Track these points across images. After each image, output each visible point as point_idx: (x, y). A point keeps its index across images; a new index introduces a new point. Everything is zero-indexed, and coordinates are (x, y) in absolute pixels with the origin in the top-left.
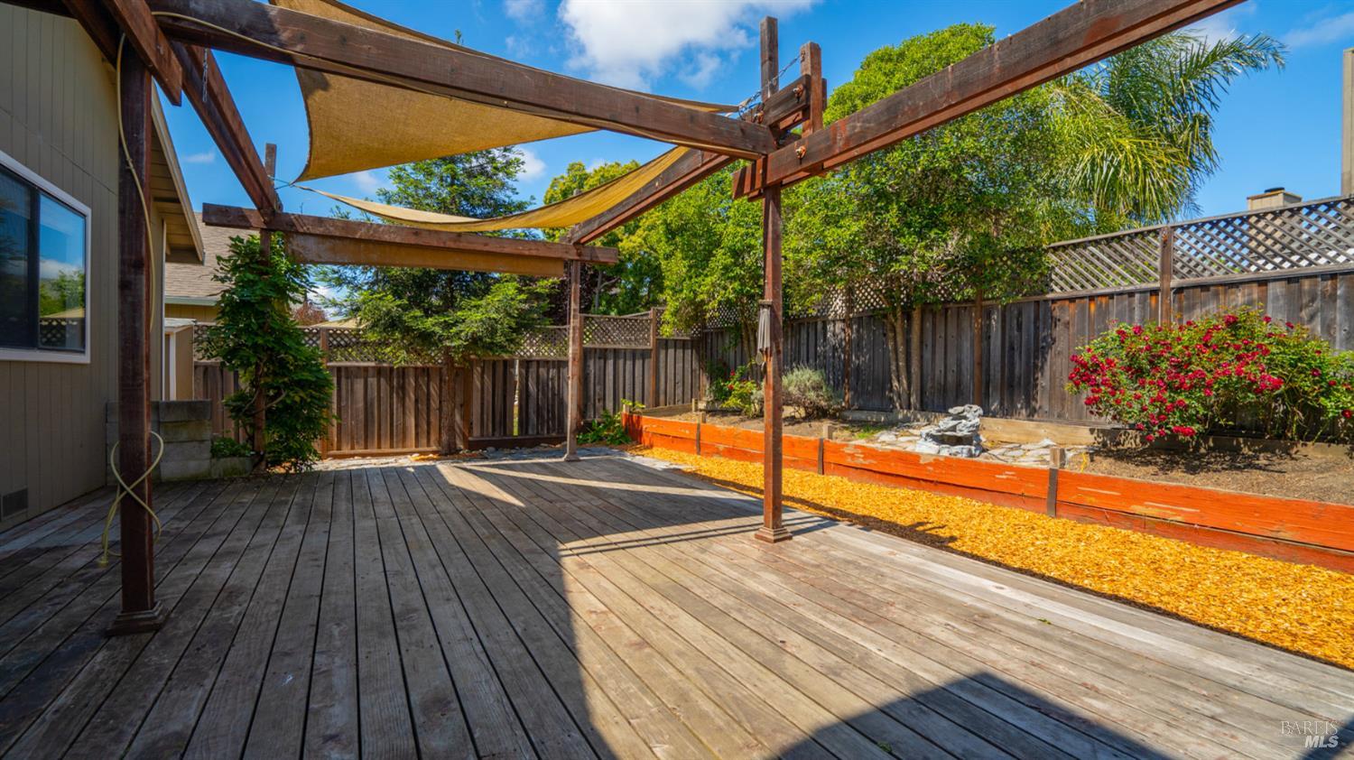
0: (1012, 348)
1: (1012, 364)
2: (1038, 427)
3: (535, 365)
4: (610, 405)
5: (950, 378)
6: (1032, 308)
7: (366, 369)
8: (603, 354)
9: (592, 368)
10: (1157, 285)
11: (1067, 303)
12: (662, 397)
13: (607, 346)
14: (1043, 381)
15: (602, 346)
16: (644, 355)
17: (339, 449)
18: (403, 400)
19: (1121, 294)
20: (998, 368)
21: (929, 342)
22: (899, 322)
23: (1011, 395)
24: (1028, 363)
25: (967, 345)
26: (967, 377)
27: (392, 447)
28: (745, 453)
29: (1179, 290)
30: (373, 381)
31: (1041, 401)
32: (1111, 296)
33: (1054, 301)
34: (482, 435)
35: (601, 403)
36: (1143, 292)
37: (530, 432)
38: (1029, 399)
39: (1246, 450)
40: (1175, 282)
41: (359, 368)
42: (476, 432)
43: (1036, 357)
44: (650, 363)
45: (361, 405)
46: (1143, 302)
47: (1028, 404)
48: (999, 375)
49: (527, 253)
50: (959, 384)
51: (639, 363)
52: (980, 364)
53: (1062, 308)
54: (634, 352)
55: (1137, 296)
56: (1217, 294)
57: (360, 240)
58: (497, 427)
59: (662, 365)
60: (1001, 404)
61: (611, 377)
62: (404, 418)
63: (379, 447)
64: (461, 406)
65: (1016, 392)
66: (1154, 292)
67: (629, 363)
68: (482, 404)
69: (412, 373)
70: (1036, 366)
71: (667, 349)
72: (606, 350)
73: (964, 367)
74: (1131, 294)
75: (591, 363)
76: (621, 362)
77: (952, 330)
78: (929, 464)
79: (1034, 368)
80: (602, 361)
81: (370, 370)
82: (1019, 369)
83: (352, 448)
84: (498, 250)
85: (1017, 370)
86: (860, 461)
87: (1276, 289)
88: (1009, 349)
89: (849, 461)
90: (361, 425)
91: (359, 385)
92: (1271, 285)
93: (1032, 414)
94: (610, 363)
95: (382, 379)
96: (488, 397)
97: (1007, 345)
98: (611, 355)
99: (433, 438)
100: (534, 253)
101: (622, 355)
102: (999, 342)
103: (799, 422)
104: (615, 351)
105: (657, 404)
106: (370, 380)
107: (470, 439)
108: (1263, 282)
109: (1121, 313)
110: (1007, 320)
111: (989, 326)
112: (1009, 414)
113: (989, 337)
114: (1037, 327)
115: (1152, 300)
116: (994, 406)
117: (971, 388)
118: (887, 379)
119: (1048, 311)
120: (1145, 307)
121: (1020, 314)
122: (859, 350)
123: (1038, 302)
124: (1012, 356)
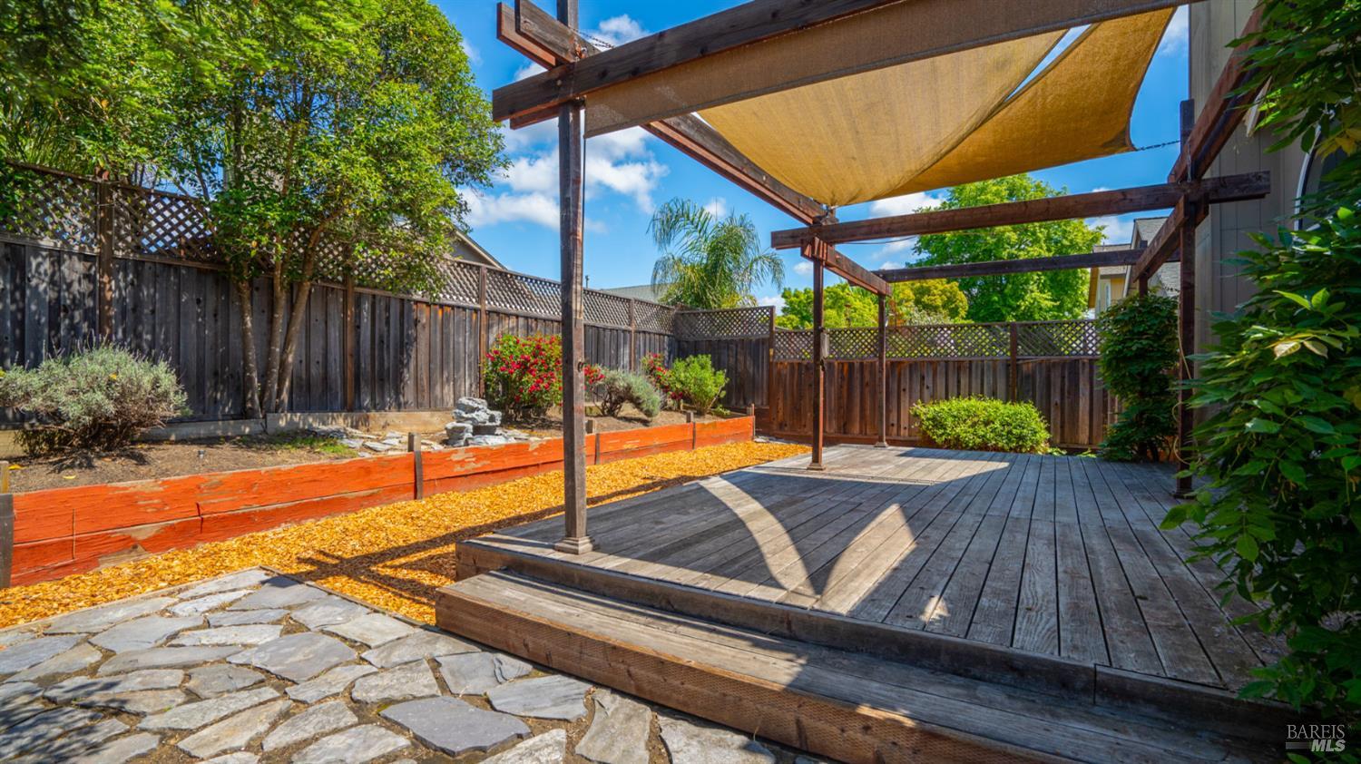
0: (382, 342)
1: (382, 359)
5: (314, 371)
6: (398, 305)
10: (477, 307)
11: (424, 306)
14: (408, 376)
19: (459, 307)
20: (369, 360)
23: (382, 387)
24: (395, 357)
25: (334, 334)
26: (335, 370)
29: (489, 312)
31: (409, 395)
32: (453, 307)
33: (417, 302)
36: (471, 309)
38: (399, 391)
40: (488, 306)
43: (402, 354)
46: (471, 317)
47: (397, 399)
48: (369, 369)
50: (325, 378)
52: (352, 355)
53: (421, 312)
55: (467, 311)
60: (373, 399)
65: (387, 386)
66: (476, 310)
70: (402, 362)
73: (331, 358)
74: (464, 309)
79: (400, 365)
82: (389, 362)
85: (386, 363)
88: (379, 343)
93: (399, 407)
97: (377, 337)
102: (369, 333)
109: (459, 322)
110: (378, 312)
111: (358, 316)
112: (383, 408)
113: (359, 327)
114: (402, 325)
115: (474, 315)
116: (367, 402)
117: (339, 382)
118: (208, 372)
119: (411, 310)
120: (471, 320)
121: (388, 309)
122: (138, 321)
123: (402, 300)
124: (381, 350)
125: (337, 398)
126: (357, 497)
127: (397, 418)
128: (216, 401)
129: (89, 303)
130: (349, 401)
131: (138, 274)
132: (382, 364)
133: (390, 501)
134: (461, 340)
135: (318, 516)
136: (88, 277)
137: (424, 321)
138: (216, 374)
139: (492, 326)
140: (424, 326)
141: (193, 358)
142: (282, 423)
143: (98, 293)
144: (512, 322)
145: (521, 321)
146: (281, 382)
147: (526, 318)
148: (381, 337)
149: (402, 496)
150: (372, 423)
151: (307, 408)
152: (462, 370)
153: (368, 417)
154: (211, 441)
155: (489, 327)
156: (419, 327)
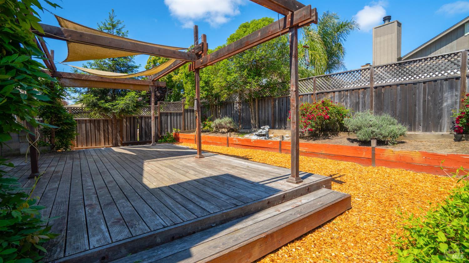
0: (281, 110)
1: (281, 115)
2: (286, 131)
3: (144, 118)
4: (169, 130)
5: (266, 119)
6: (285, 98)
7: (86, 120)
8: (167, 114)
9: (163, 119)
10: (313, 92)
12: (186, 128)
13: (168, 112)
15: (166, 112)
16: (180, 114)
17: (77, 147)
18: (99, 130)
19: (305, 95)
20: (278, 116)
21: (261, 109)
22: (252, 103)
23: (281, 123)
25: (270, 109)
26: (270, 119)
27: (96, 145)
28: (208, 142)
29: (317, 94)
30: (88, 124)
31: (288, 125)
32: (303, 95)
33: (290, 97)
34: (127, 141)
35: (166, 130)
37: (143, 140)
38: (285, 124)
39: (329, 135)
40: (317, 92)
41: (83, 120)
42: (125, 140)
43: (286, 113)
44: (182, 117)
45: (84, 132)
46: (310, 97)
47: (284, 126)
48: (278, 118)
49: (137, 84)
50: (268, 120)
51: (178, 117)
52: (273, 115)
54: (177, 113)
55: (309, 95)
56: (325, 95)
57: (83, 80)
58: (132, 138)
59: (186, 117)
60: (279, 126)
61: (170, 122)
62: (100, 136)
63: (91, 146)
64: (120, 132)
66: (312, 94)
67: (175, 117)
68: (127, 131)
69: (102, 121)
70: (287, 116)
71: (187, 112)
72: (168, 113)
74: (307, 95)
75: (163, 117)
76: (173, 117)
77: (266, 105)
78: (253, 142)
79: (286, 116)
80: (166, 117)
81: (87, 121)
82: (283, 115)
83: (82, 146)
84: (128, 83)
86: (237, 142)
87: (337, 94)
88: (280, 110)
89: (235, 143)
90: (85, 139)
91: (83, 126)
92: (336, 93)
93: (285, 128)
94: (169, 117)
95: (91, 124)
96: (129, 129)
98: (169, 115)
99: (110, 143)
100: (139, 83)
101: (173, 114)
102: (278, 108)
103: (225, 133)
104: (170, 113)
105: (185, 130)
106: (87, 124)
107: (123, 142)
108: (334, 92)
110: (280, 102)
111: (275, 104)
112: (281, 129)
113: (275, 107)
114: (286, 104)
115: (312, 96)
116: (277, 127)
121: (282, 101)
122: (243, 112)
123: (287, 97)
124: (281, 112)
130: (273, 126)
132: (281, 117)
143: (239, 108)
148: (281, 109)
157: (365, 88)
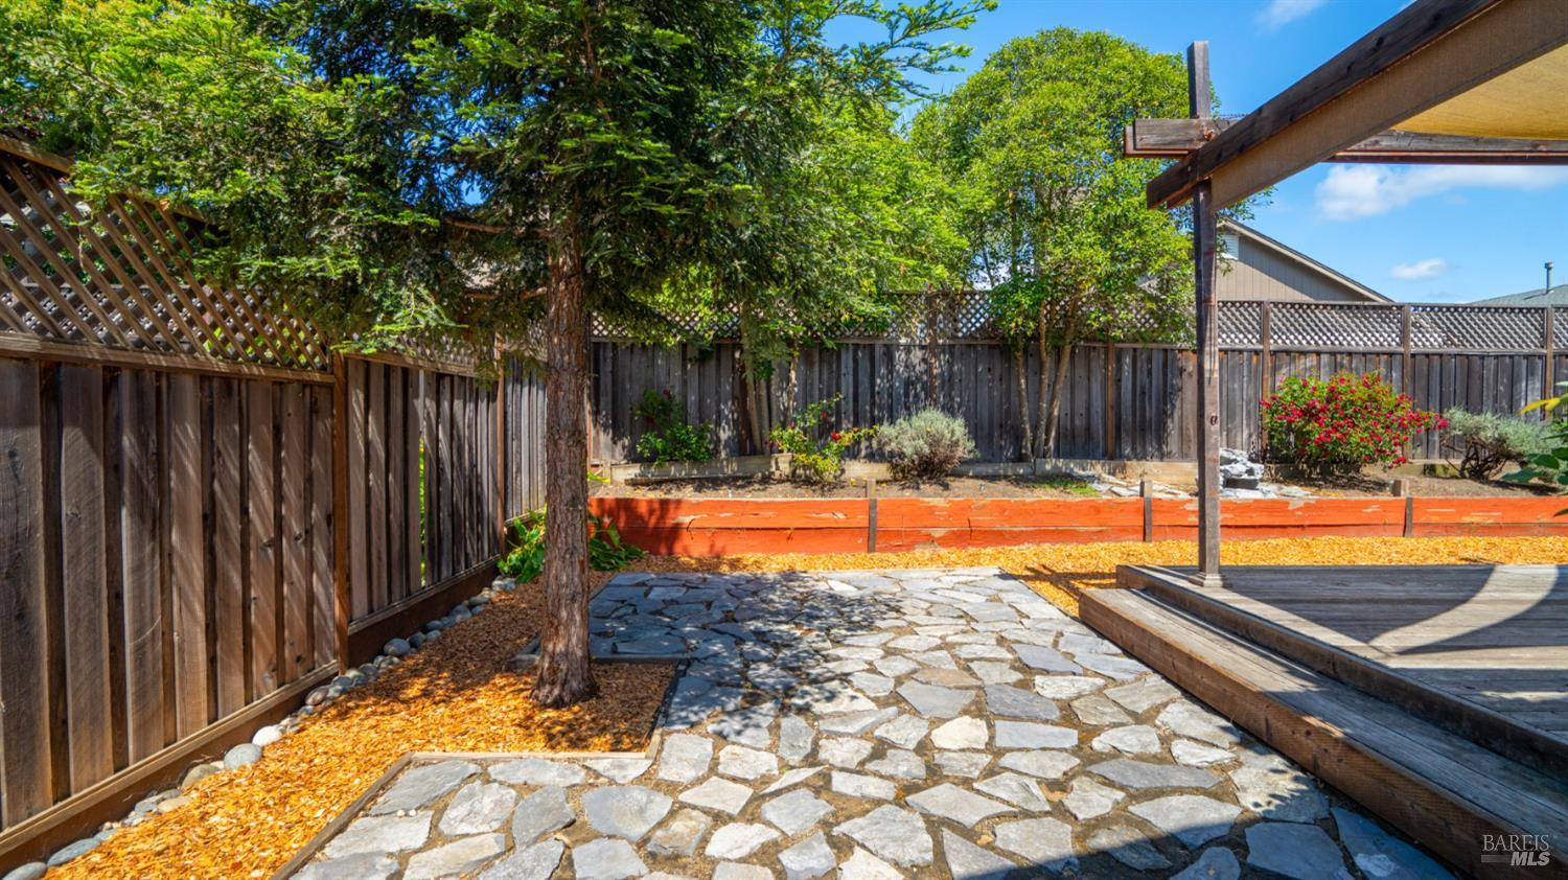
0: (1143, 393)
1: (1143, 408)
5: (1078, 422)
6: (1161, 355)
10: (1259, 347)
11: (1191, 353)
14: (1172, 427)
19: (1233, 351)
20: (1130, 411)
23: (1143, 438)
24: (1158, 408)
25: (1096, 387)
26: (1097, 422)
29: (1275, 353)
31: (1173, 445)
32: (1226, 352)
33: (1182, 350)
34: (371, 604)
36: (1250, 351)
38: (1161, 438)
40: (1272, 346)
42: (359, 603)
43: (1166, 404)
46: (1250, 360)
47: (1160, 449)
48: (1130, 419)
50: (1088, 428)
52: (1112, 407)
53: (1187, 359)
55: (1244, 353)
56: (1294, 359)
58: (395, 572)
60: (1133, 449)
64: (328, 517)
65: (1148, 437)
66: (1257, 352)
70: (1165, 413)
73: (1093, 411)
74: (1241, 352)
79: (1163, 416)
82: (1151, 412)
85: (1148, 415)
88: (1140, 394)
93: (1162, 457)
97: (1138, 389)
99: (260, 654)
102: (1130, 386)
107: (349, 630)
108: (1319, 353)
109: (1233, 367)
110: (1139, 365)
111: (1119, 369)
112: (1144, 458)
113: (1120, 380)
114: (1165, 375)
115: (1255, 358)
116: (1128, 451)
117: (1101, 432)
118: (996, 425)
119: (1175, 359)
120: (1250, 364)
121: (1150, 360)
122: (951, 388)
123: (1165, 350)
124: (1143, 401)
125: (1098, 446)
126: (1087, 532)
127: (1156, 467)
128: (1001, 447)
129: (925, 378)
130: (1110, 450)
131: (952, 354)
132: (1143, 415)
133: (1118, 540)
134: (1236, 386)
135: (1054, 541)
136: (924, 360)
137: (1190, 368)
138: (1001, 426)
139: (1280, 368)
140: (1190, 375)
141: (986, 414)
142: (1048, 467)
143: (928, 371)
144: (1311, 361)
145: (1325, 358)
146: (1048, 433)
147: (1333, 354)
148: (1143, 388)
149: (1130, 537)
150: (1129, 471)
151: (1070, 455)
152: (1238, 419)
153: (1125, 465)
154: (993, 478)
155: (1275, 369)
156: (1185, 375)
157: (1391, 354)
